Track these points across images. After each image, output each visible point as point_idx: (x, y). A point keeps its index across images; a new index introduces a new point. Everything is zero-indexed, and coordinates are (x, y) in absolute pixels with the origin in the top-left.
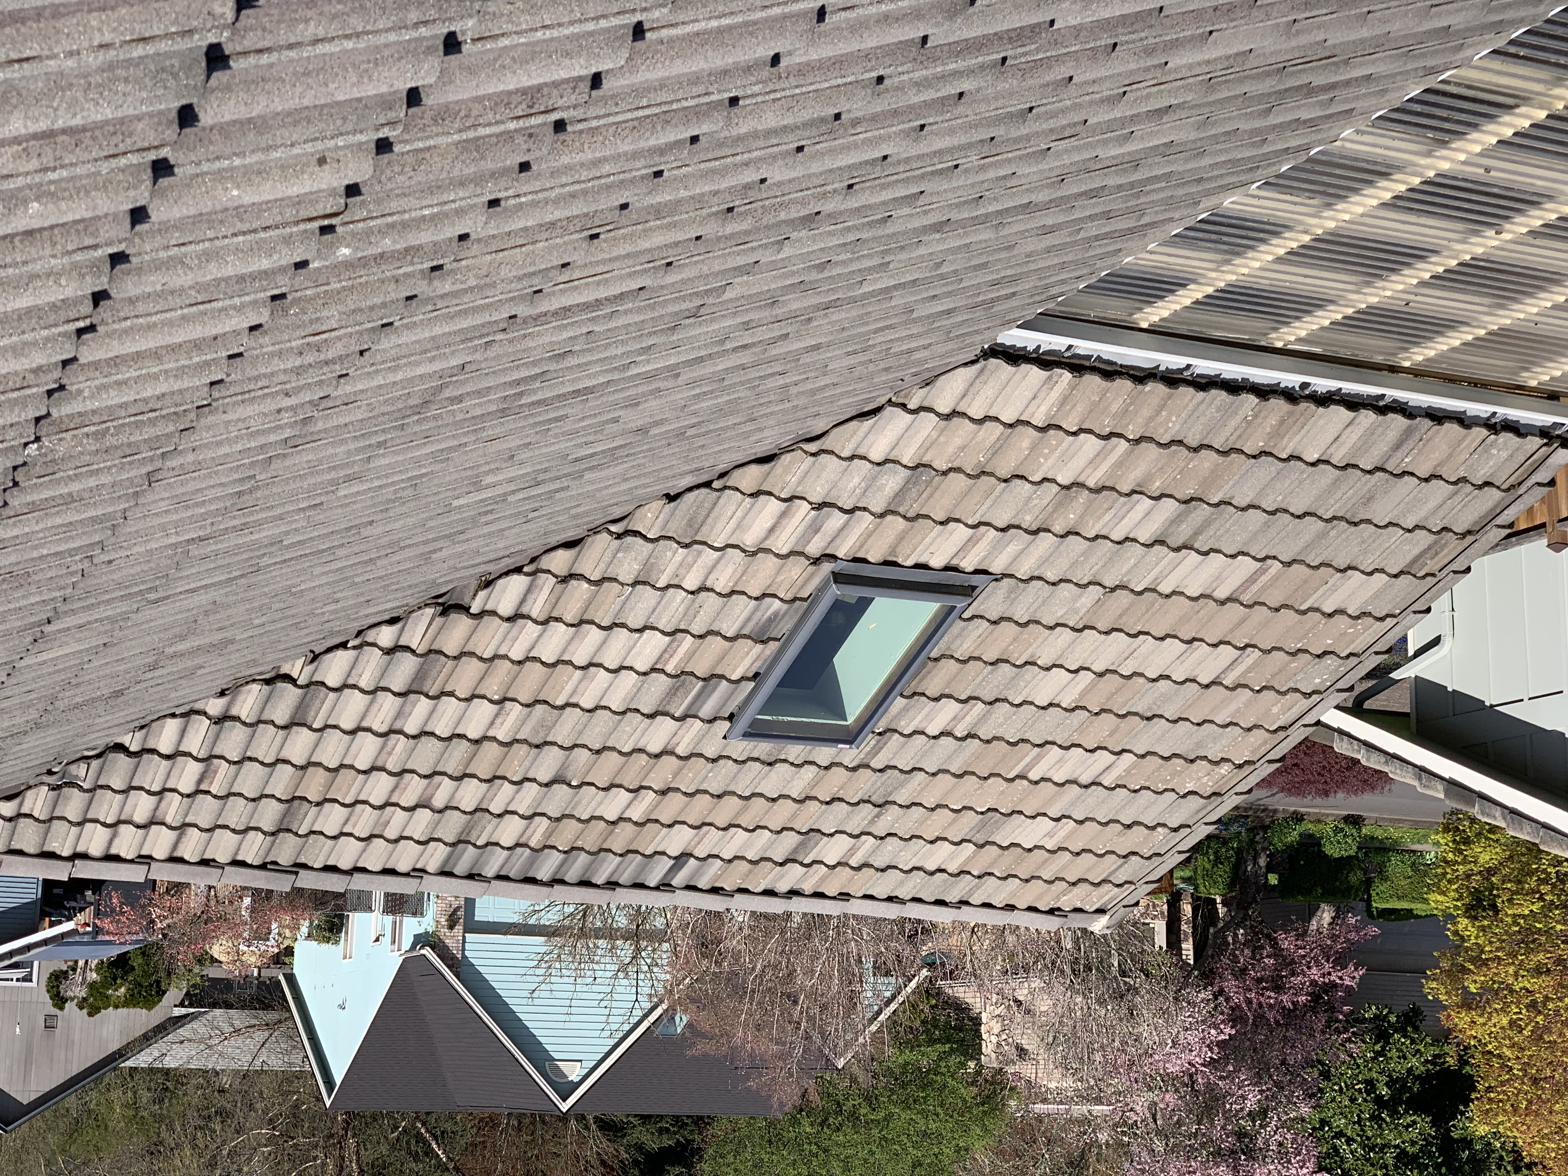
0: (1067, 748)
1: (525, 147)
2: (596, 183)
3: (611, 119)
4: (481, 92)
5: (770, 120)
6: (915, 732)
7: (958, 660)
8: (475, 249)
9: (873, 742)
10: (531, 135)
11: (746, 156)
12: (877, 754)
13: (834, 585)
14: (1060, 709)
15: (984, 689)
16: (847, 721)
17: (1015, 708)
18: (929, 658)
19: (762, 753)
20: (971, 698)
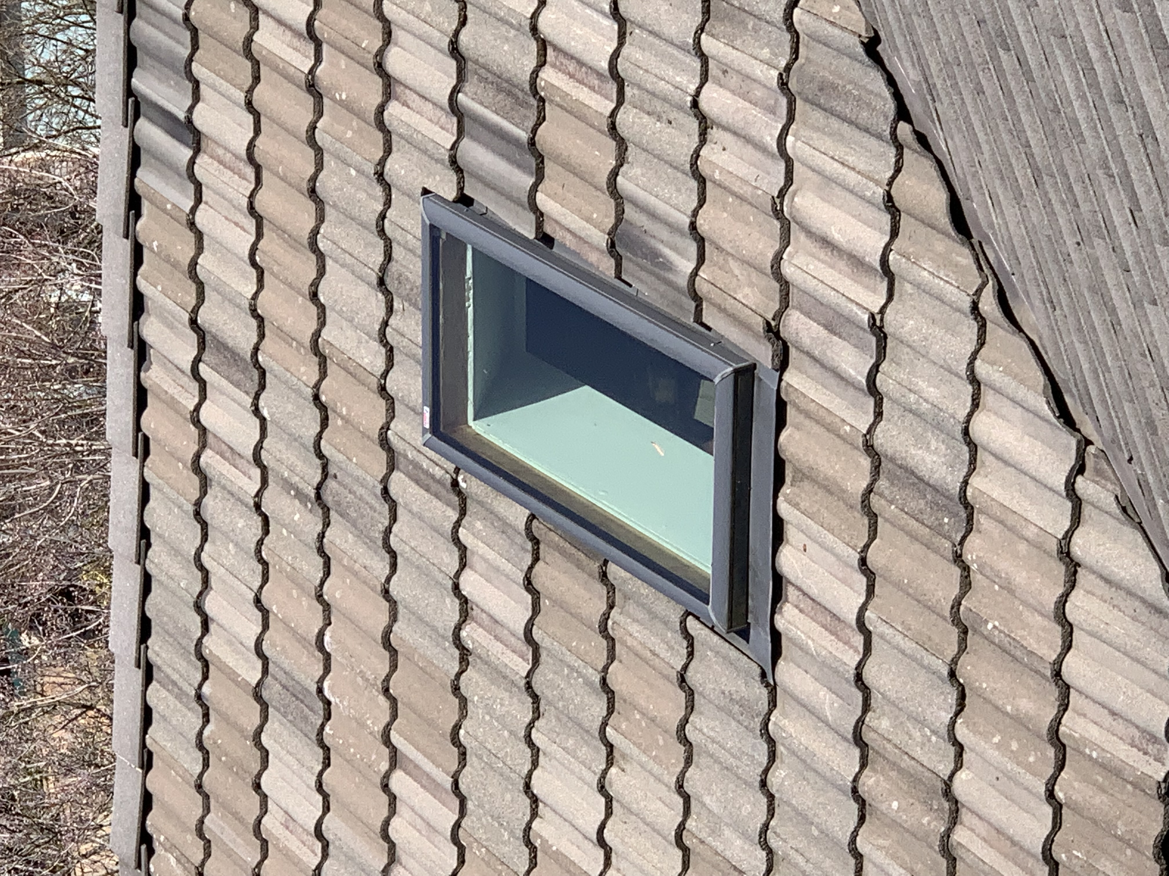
0: (455, 839)
6: (463, 550)
7: (606, 617)
9: (438, 472)
12: (417, 482)
13: (731, 369)
14: (527, 818)
15: (555, 673)
16: (475, 420)
17: (523, 733)
18: (606, 562)
19: (402, 265)
20: (536, 649)
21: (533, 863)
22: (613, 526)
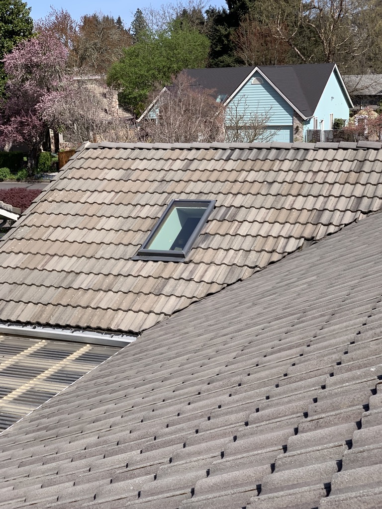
0: (103, 203)
1: (317, 408)
2: (289, 395)
3: (289, 417)
4: (336, 427)
5: (233, 417)
8: (326, 370)
10: (316, 412)
11: (239, 404)
12: (166, 198)
13: (184, 254)
14: (106, 216)
15: (132, 221)
16: (176, 208)
17: (121, 215)
18: (151, 231)
19: (204, 196)
20: (136, 218)
21: (98, 217)
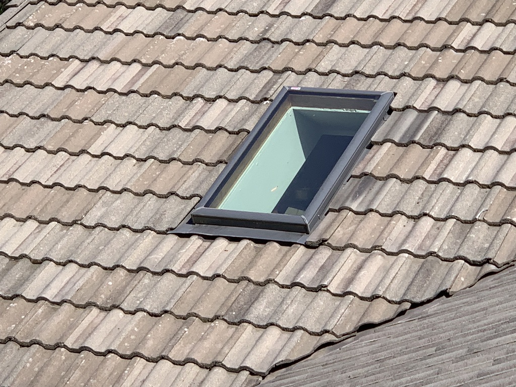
0: (109, 90)
6: (237, 101)
7: (202, 162)
9: (271, 92)
12: (268, 83)
13: (307, 223)
14: (116, 122)
15: (179, 138)
16: (293, 110)
17: (154, 122)
18: (226, 163)
19: (364, 82)
20: (191, 130)
21: (96, 124)
22: (242, 168)
